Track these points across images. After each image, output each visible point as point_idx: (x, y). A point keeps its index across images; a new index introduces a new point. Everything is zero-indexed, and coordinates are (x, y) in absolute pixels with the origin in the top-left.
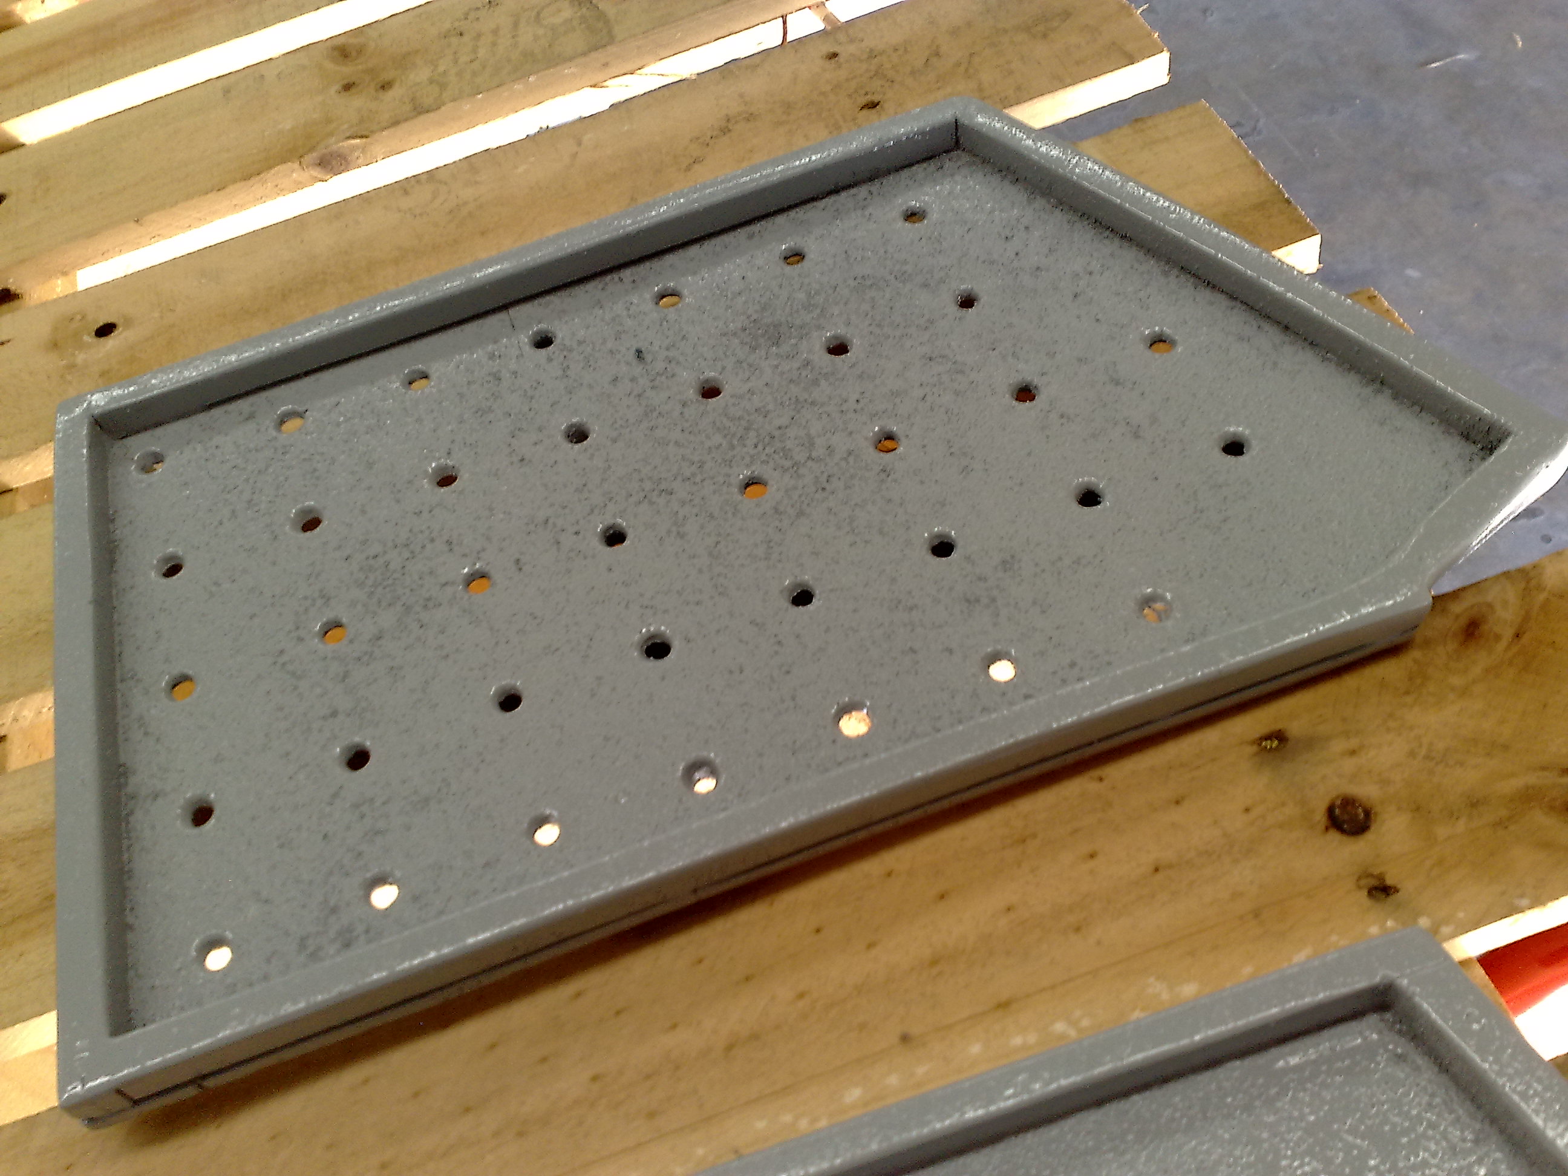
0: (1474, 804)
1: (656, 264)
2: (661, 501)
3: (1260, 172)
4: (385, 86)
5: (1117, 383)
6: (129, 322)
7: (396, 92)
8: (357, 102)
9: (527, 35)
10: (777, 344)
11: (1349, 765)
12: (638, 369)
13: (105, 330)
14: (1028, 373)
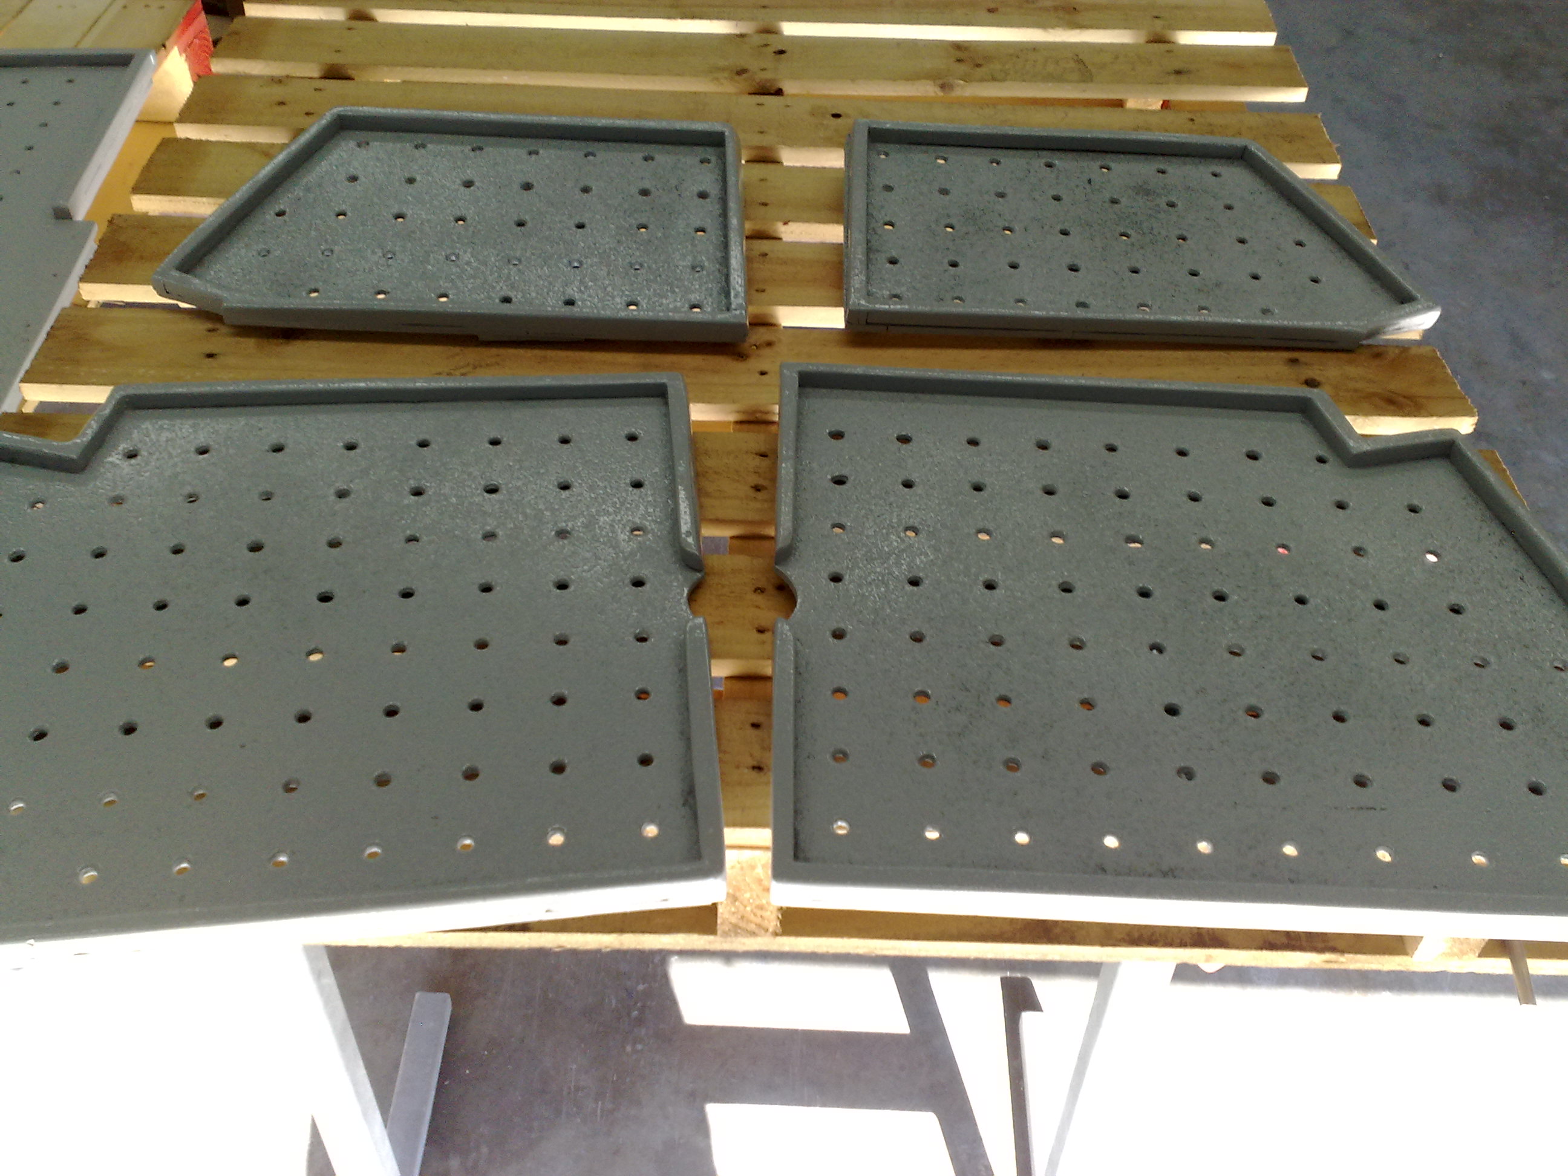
0: (1356, 391)
1: (1104, 155)
2: (1087, 228)
3: (1363, 215)
4: (978, 66)
5: (1279, 249)
6: (848, 116)
7: (983, 69)
8: (962, 68)
9: (1051, 68)
10: (1147, 195)
11: (1318, 372)
12: (1088, 186)
13: (837, 116)
14: (1245, 235)
